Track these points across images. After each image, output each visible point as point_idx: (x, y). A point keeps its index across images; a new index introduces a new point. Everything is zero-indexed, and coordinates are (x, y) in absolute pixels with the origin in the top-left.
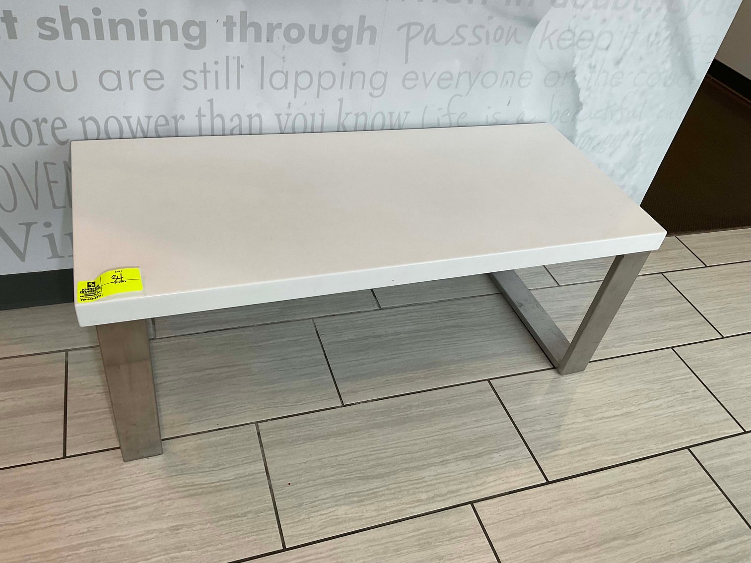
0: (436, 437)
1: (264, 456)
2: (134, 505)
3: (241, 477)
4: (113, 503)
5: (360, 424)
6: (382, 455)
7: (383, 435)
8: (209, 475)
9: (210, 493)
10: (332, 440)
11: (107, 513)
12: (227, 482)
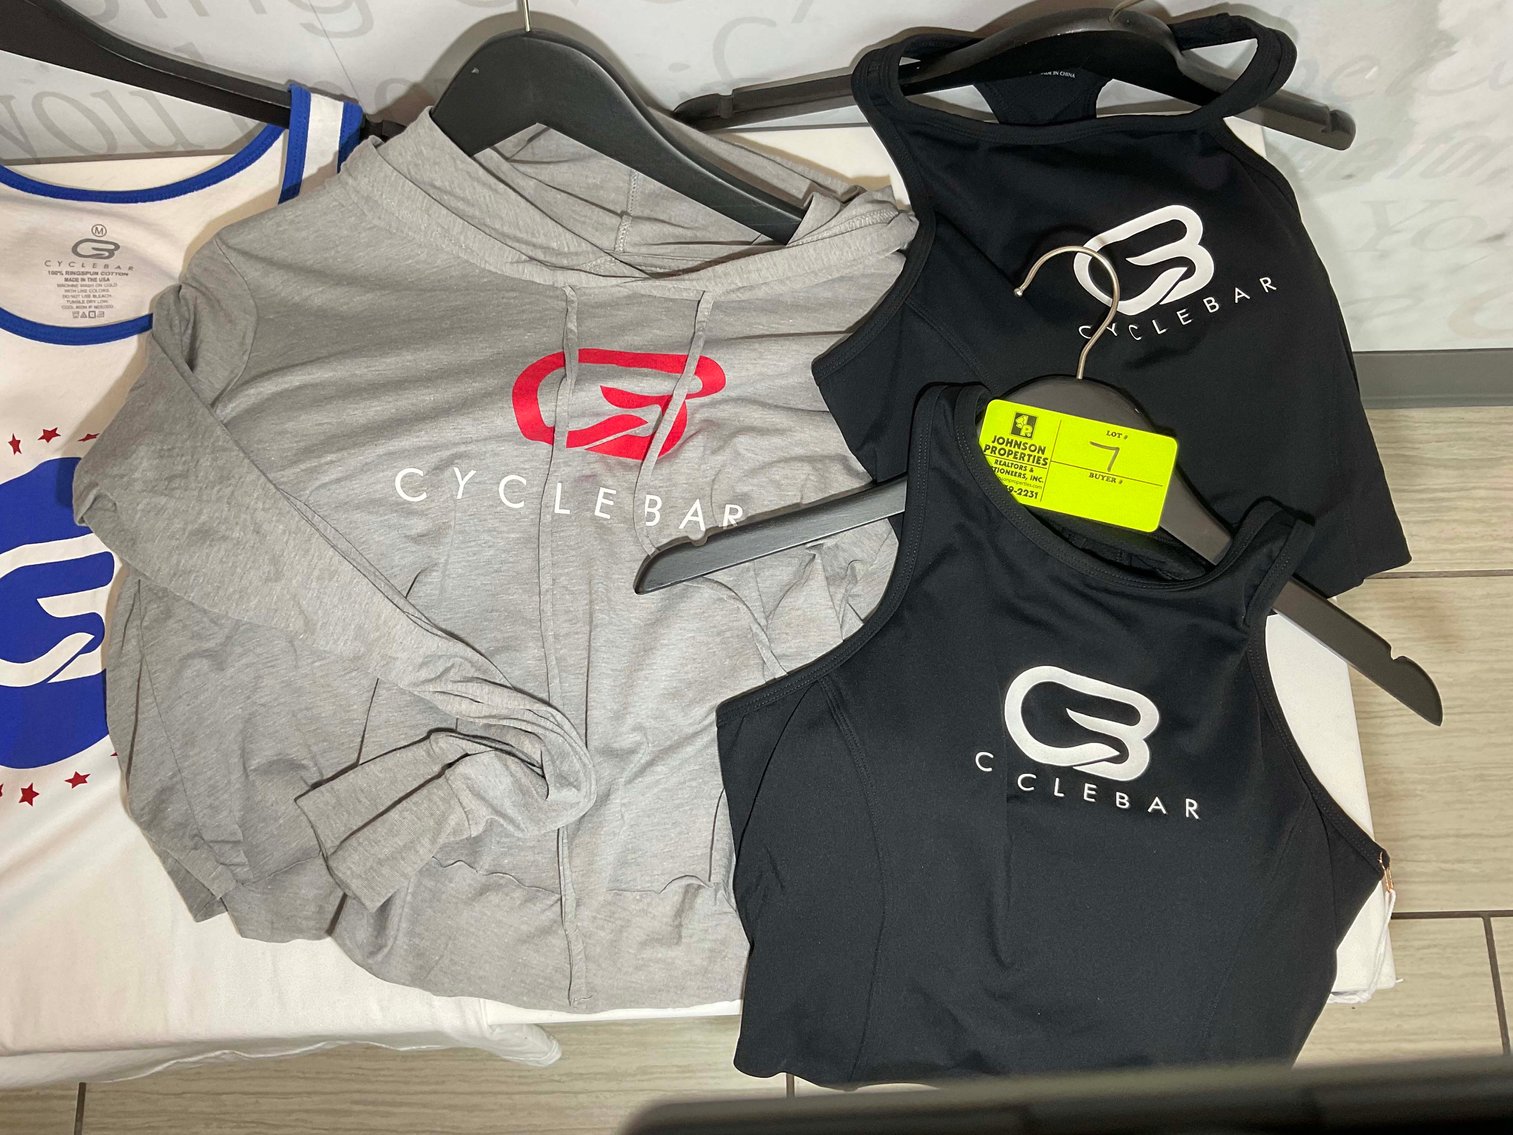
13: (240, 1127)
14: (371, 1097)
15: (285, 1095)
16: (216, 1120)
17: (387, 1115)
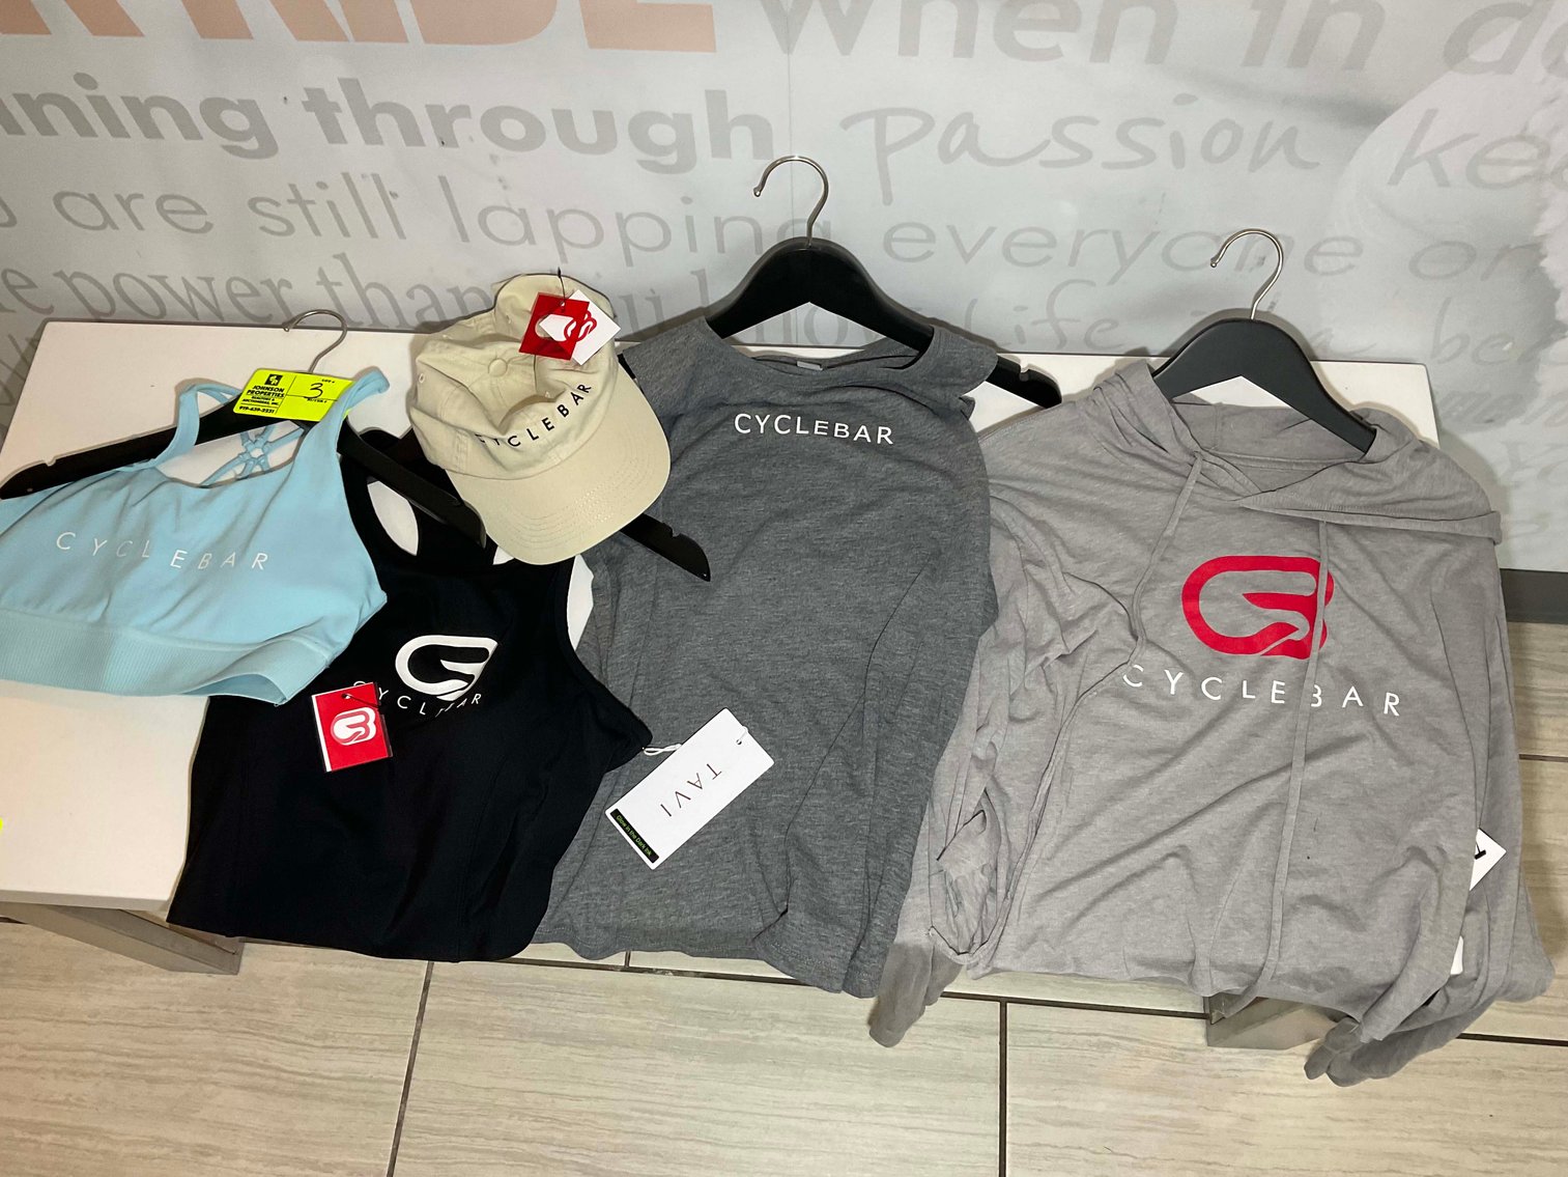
0: (793, 1122)
1: (415, 1043)
2: (154, 1073)
3: (355, 1079)
4: (121, 1054)
5: (642, 1029)
6: (651, 1128)
7: (678, 1076)
8: (300, 1053)
9: (290, 1095)
10: (563, 1052)
11: (107, 1074)
12: (325, 1082)
13: (536, 1121)
14: (649, 1107)
15: (576, 1098)
16: (518, 1113)
17: (660, 1123)
